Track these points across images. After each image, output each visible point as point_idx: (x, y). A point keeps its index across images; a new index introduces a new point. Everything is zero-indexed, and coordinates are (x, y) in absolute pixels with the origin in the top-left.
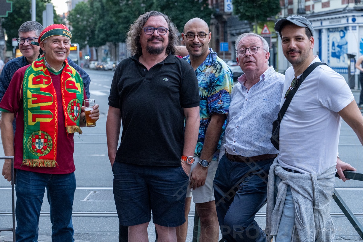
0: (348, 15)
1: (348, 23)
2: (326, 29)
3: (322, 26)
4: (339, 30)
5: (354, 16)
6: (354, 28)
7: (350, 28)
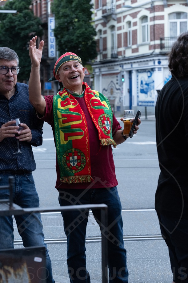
0: (155, 58)
1: (154, 65)
2: (135, 70)
3: (132, 68)
4: (147, 71)
5: (159, 59)
6: (160, 69)
7: (157, 69)
